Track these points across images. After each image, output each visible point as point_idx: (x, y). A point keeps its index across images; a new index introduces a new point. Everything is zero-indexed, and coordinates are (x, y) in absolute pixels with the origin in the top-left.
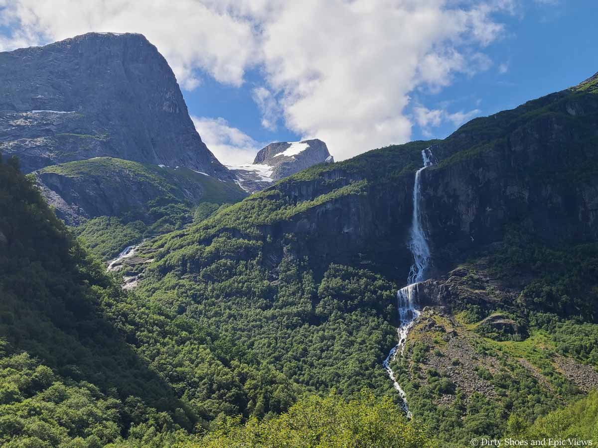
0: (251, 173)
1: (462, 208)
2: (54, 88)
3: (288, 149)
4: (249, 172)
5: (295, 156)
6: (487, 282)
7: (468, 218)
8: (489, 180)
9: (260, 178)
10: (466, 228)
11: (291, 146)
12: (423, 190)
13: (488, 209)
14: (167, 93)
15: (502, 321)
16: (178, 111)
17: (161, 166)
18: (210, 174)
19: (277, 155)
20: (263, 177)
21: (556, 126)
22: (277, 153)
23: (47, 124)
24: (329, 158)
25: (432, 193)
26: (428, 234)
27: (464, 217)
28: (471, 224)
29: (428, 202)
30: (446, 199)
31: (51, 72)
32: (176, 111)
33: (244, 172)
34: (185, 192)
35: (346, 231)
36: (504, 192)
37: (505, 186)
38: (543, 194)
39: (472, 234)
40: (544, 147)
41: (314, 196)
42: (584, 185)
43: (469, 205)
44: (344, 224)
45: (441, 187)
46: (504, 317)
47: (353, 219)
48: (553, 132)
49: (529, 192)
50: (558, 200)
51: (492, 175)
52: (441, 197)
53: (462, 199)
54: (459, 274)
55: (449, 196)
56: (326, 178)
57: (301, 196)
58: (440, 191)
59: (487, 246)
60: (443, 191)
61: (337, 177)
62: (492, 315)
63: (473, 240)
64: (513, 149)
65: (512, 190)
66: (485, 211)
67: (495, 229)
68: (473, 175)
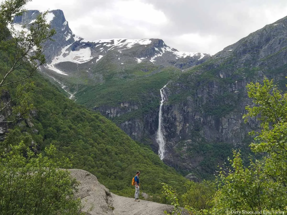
1: (178, 124)
6: (187, 159)
10: (178, 133)
12: (163, 114)
13: (188, 125)
15: (192, 177)
24: (65, 23)
25: (166, 116)
26: (164, 135)
27: (178, 127)
28: (180, 130)
29: (165, 120)
30: (171, 118)
35: (133, 134)
36: (194, 117)
37: (195, 115)
38: (208, 119)
39: (180, 135)
40: (210, 96)
41: (117, 114)
42: (223, 118)
43: (180, 123)
44: (133, 132)
45: (170, 113)
46: (193, 175)
47: (137, 129)
48: (214, 89)
49: (203, 119)
50: (213, 122)
51: (190, 110)
52: (169, 118)
53: (178, 119)
54: (177, 156)
55: (173, 118)
56: (122, 105)
57: (111, 113)
58: (169, 115)
59: (186, 141)
60: (171, 115)
61: (127, 105)
62: (189, 175)
63: (181, 138)
64: (198, 96)
65: (197, 117)
66: (186, 125)
67: (189, 134)
68: (182, 108)
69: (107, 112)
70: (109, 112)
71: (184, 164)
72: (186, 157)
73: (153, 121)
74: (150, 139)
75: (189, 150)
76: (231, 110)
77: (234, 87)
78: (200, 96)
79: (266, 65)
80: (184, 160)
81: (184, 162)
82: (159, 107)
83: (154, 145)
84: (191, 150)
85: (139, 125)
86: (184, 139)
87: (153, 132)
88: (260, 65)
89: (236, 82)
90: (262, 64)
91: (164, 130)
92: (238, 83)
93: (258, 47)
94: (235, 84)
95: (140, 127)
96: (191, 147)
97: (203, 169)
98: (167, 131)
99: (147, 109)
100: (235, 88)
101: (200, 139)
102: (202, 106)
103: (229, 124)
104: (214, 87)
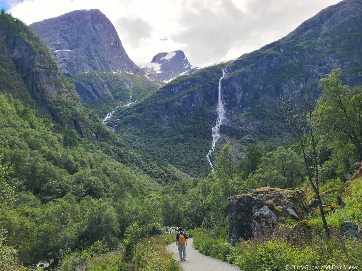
0: (151, 69)
1: (237, 94)
2: (63, 38)
3: (167, 56)
4: (150, 68)
5: (170, 59)
6: (244, 123)
7: (239, 97)
8: (247, 82)
9: (155, 72)
10: (238, 102)
11: (168, 54)
12: (222, 87)
13: (247, 94)
14: (112, 37)
15: (248, 138)
16: (118, 45)
17: (114, 73)
18: (135, 73)
19: (162, 59)
20: (156, 71)
21: (274, 58)
22: (162, 57)
23: (64, 57)
24: (185, 59)
25: (226, 88)
26: (224, 105)
27: (238, 97)
28: (240, 100)
29: (224, 92)
30: (231, 90)
31: (61, 31)
32: (117, 44)
33: (147, 68)
34: (126, 85)
35: (193, 105)
36: (253, 87)
37: (253, 85)
38: (268, 87)
39: (240, 104)
40: (270, 67)
41: (180, 91)
42: (283, 84)
43: (240, 93)
44: (192, 103)
45: (229, 86)
46: (249, 137)
47: (196, 101)
48: (273, 61)
49: (262, 87)
50: (273, 89)
51: (248, 80)
52: (229, 90)
53: (237, 90)
54: (235, 121)
55: (232, 89)
56: (185, 83)
57: (175, 91)
58: (229, 87)
59: (246, 109)
60: (230, 87)
61: (189, 83)
62: (245, 137)
63: (241, 106)
64: (258, 68)
65: (256, 86)
66: (246, 95)
67: (249, 102)
68: (241, 80)
69: (172, 90)
70: (173, 90)
71: (241, 127)
72: (244, 121)
73: (213, 93)
74: (210, 109)
75: (248, 115)
76: (291, 76)
77: (295, 58)
78: (259, 68)
79: (328, 35)
80: (241, 124)
81: (241, 126)
82: (218, 81)
83: (212, 113)
84: (250, 115)
85: (197, 97)
86: (244, 107)
87: (213, 103)
88: (322, 37)
89: (297, 52)
90: (325, 35)
91: (224, 101)
92: (298, 53)
93: (319, 23)
94: (296, 55)
95: (199, 98)
96: (250, 113)
97: (260, 131)
98: (226, 102)
99: (207, 84)
100: (297, 58)
101: (260, 105)
102: (261, 77)
103: (289, 89)
104: (273, 59)
